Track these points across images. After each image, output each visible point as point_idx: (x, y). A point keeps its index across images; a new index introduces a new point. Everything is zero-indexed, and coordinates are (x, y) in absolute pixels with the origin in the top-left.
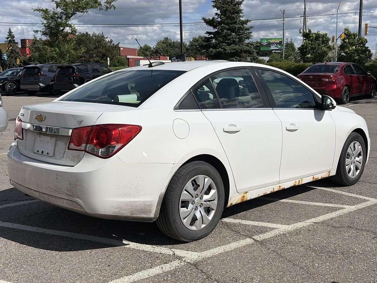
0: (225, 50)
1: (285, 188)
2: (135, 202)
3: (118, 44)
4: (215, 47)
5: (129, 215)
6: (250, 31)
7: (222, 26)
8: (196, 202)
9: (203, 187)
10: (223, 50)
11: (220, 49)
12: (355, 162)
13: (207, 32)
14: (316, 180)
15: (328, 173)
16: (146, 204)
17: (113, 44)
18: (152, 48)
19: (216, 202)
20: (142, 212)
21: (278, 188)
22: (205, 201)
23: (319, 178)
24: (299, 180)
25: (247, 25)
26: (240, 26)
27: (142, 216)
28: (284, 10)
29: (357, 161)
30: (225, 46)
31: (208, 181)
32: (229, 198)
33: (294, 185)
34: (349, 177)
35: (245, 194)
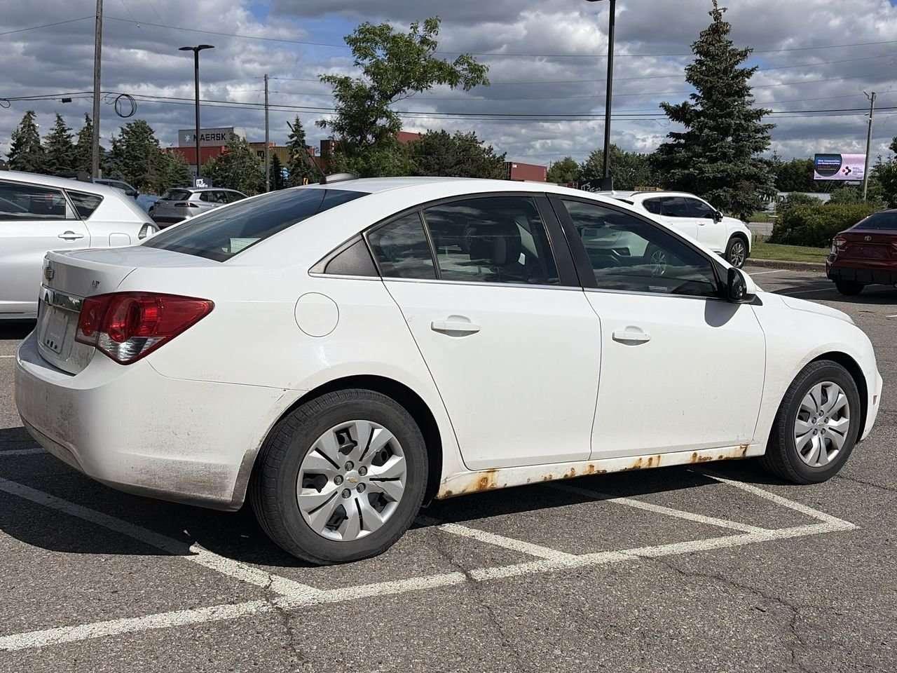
0: (702, 172)
1: (609, 471)
2: (186, 463)
3: (504, 155)
4: (684, 165)
5: (172, 491)
6: (765, 134)
7: (700, 122)
8: (348, 478)
9: (367, 448)
10: (697, 172)
11: (691, 170)
12: (827, 429)
13: (671, 133)
14: (702, 461)
15: (741, 448)
16: (212, 471)
17: (494, 157)
18: (580, 166)
19: (401, 484)
20: (204, 488)
21: (588, 469)
22: (371, 479)
23: (711, 458)
24: (649, 457)
25: (760, 120)
26: (740, 123)
27: (204, 496)
28: (873, 93)
29: (830, 429)
30: (704, 163)
31: (381, 435)
32: (442, 480)
33: (634, 467)
34: (806, 464)
35: (490, 475)
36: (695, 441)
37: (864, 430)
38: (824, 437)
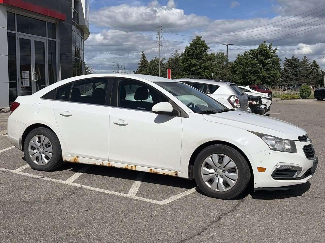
8: (40, 149)
15: (174, 172)
19: (51, 154)
21: (108, 164)
22: (45, 151)
24: (131, 165)
32: (63, 156)
33: (126, 168)
34: (209, 188)
35: (77, 158)
36: (152, 164)
37: (254, 183)
38: (223, 179)
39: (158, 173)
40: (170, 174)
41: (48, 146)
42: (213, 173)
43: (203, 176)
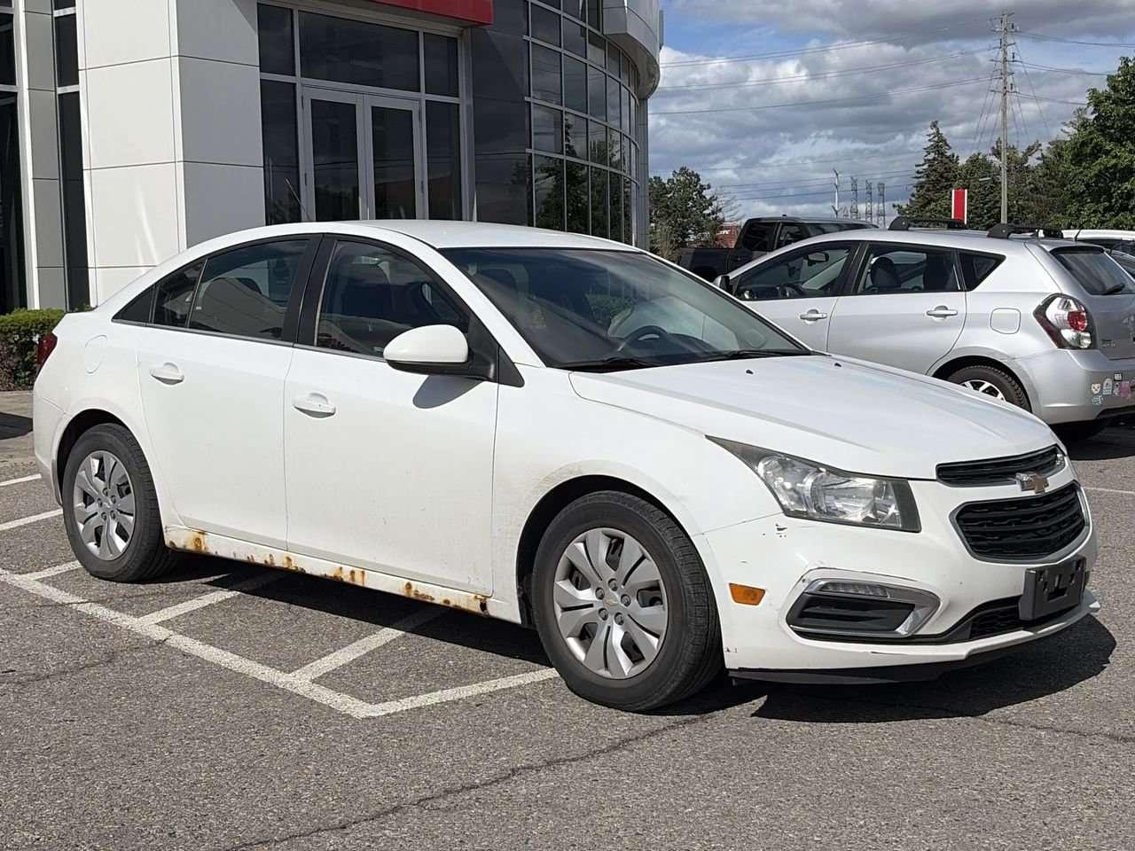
1: (308, 571)
8: (104, 503)
14: (420, 599)
15: (476, 598)
19: (132, 521)
21: (285, 560)
23: (432, 598)
24: (351, 568)
32: (163, 526)
33: (335, 577)
34: (579, 662)
35: (201, 536)
36: (411, 567)
37: (725, 650)
38: (623, 629)
39: (429, 600)
40: (464, 605)
41: (124, 493)
42: (591, 606)
43: (559, 613)
